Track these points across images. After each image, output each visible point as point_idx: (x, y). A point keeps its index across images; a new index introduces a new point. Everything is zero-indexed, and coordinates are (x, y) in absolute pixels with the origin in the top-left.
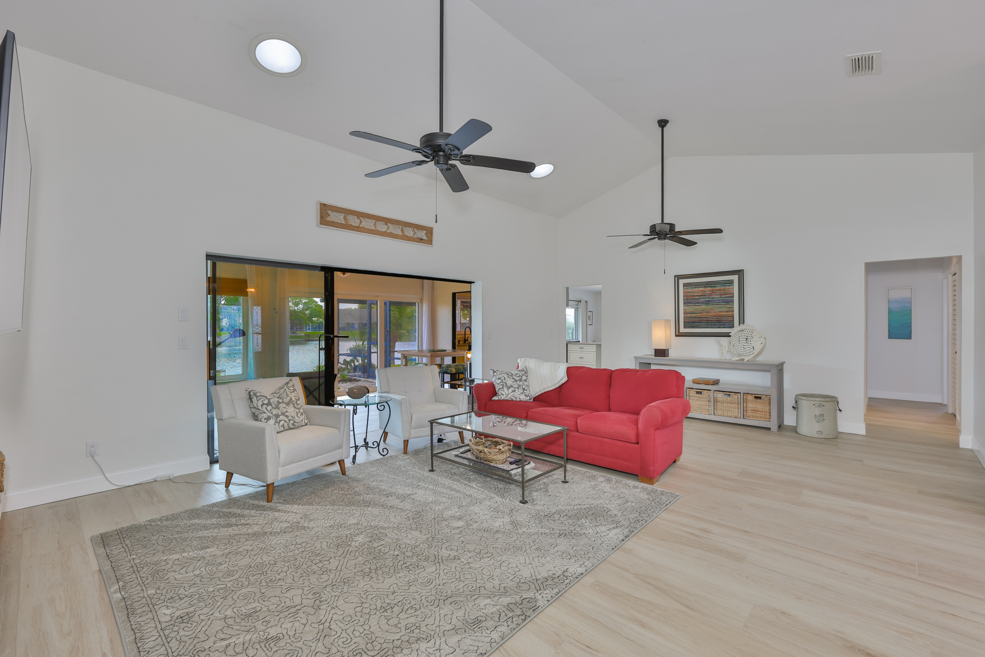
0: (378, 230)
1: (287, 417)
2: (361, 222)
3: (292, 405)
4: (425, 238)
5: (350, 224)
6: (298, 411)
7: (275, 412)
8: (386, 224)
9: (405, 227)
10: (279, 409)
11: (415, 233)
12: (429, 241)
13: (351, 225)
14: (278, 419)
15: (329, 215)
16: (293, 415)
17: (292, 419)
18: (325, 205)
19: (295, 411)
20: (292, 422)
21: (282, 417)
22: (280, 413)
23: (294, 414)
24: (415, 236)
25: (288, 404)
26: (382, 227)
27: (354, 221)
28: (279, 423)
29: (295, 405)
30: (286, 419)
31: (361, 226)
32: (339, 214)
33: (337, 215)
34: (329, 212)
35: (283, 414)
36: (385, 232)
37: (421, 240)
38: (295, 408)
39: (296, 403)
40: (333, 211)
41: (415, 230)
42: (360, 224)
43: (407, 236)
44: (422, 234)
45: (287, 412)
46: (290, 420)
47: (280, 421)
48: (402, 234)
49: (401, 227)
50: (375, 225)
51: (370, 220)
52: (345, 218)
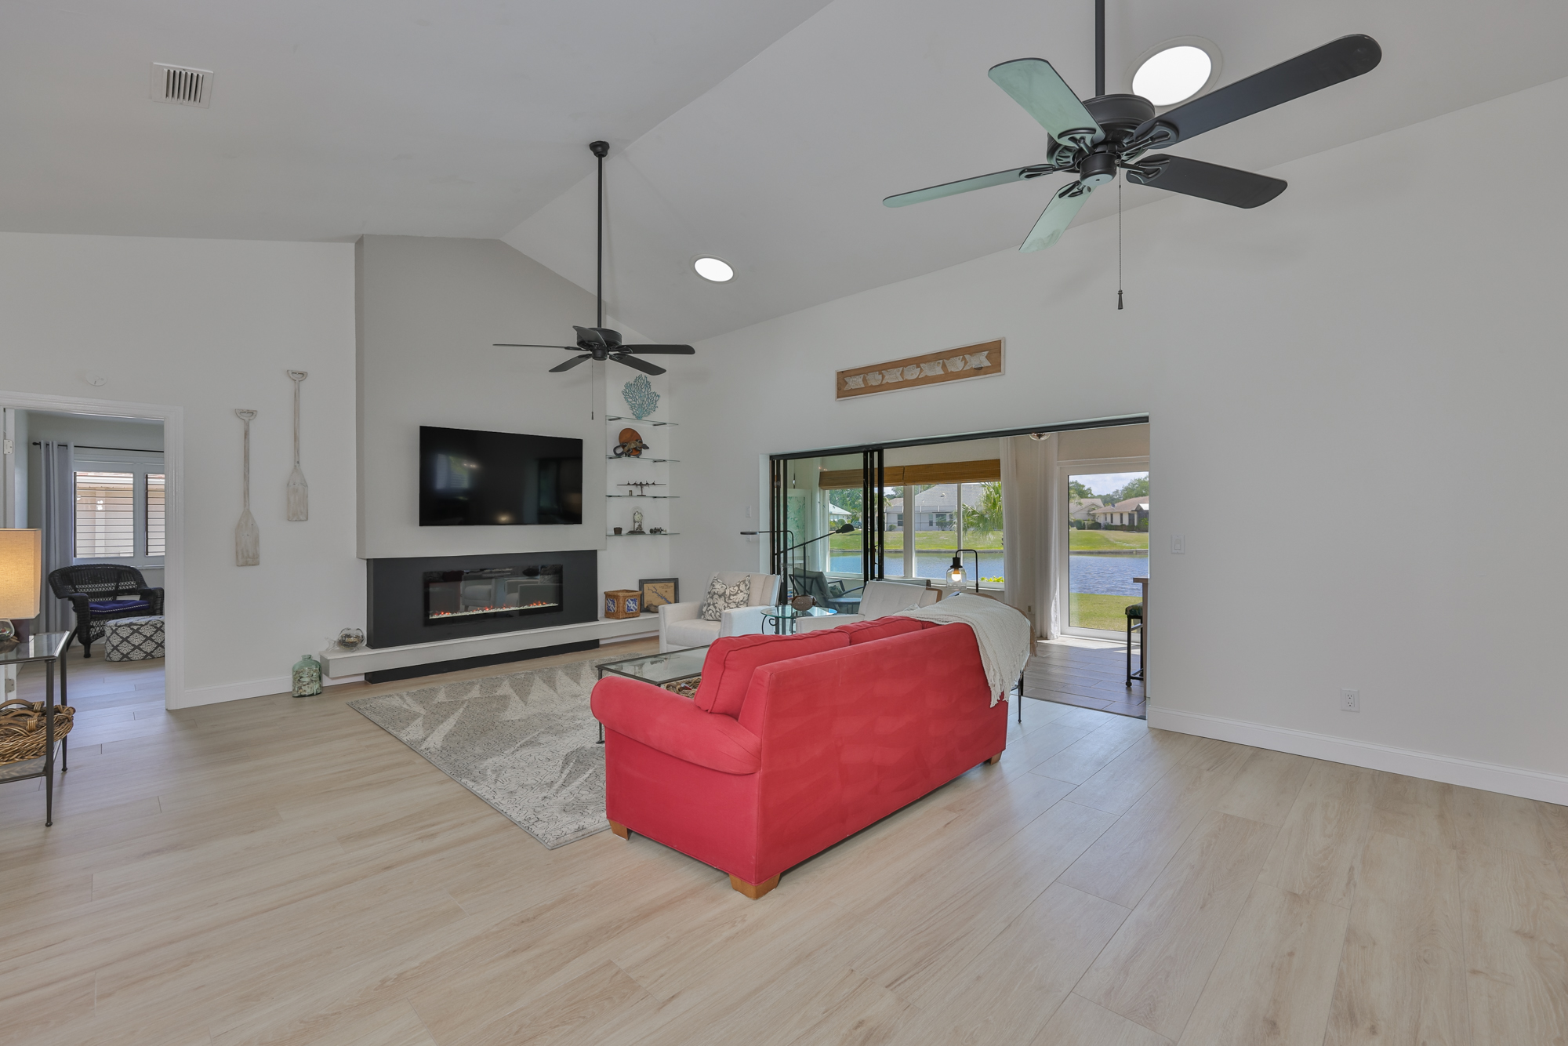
0: (906, 380)
1: (715, 607)
2: (883, 377)
4: (987, 363)
5: (869, 385)
6: (726, 605)
7: (710, 601)
8: (918, 366)
9: (947, 359)
11: (966, 363)
12: (996, 367)
13: (872, 386)
15: (847, 383)
18: (842, 372)
20: (718, 614)
21: (711, 607)
23: (722, 607)
24: (967, 368)
25: (720, 596)
26: (913, 373)
30: (714, 610)
31: (884, 382)
32: (857, 377)
33: (855, 379)
34: (847, 379)
35: (714, 604)
36: (918, 378)
37: (979, 371)
38: (725, 601)
39: (729, 597)
40: (851, 376)
41: (967, 357)
42: (881, 381)
43: (952, 372)
44: (982, 360)
46: (717, 612)
47: (710, 610)
48: (943, 373)
49: (941, 361)
50: (902, 374)
51: (895, 370)
52: (865, 380)
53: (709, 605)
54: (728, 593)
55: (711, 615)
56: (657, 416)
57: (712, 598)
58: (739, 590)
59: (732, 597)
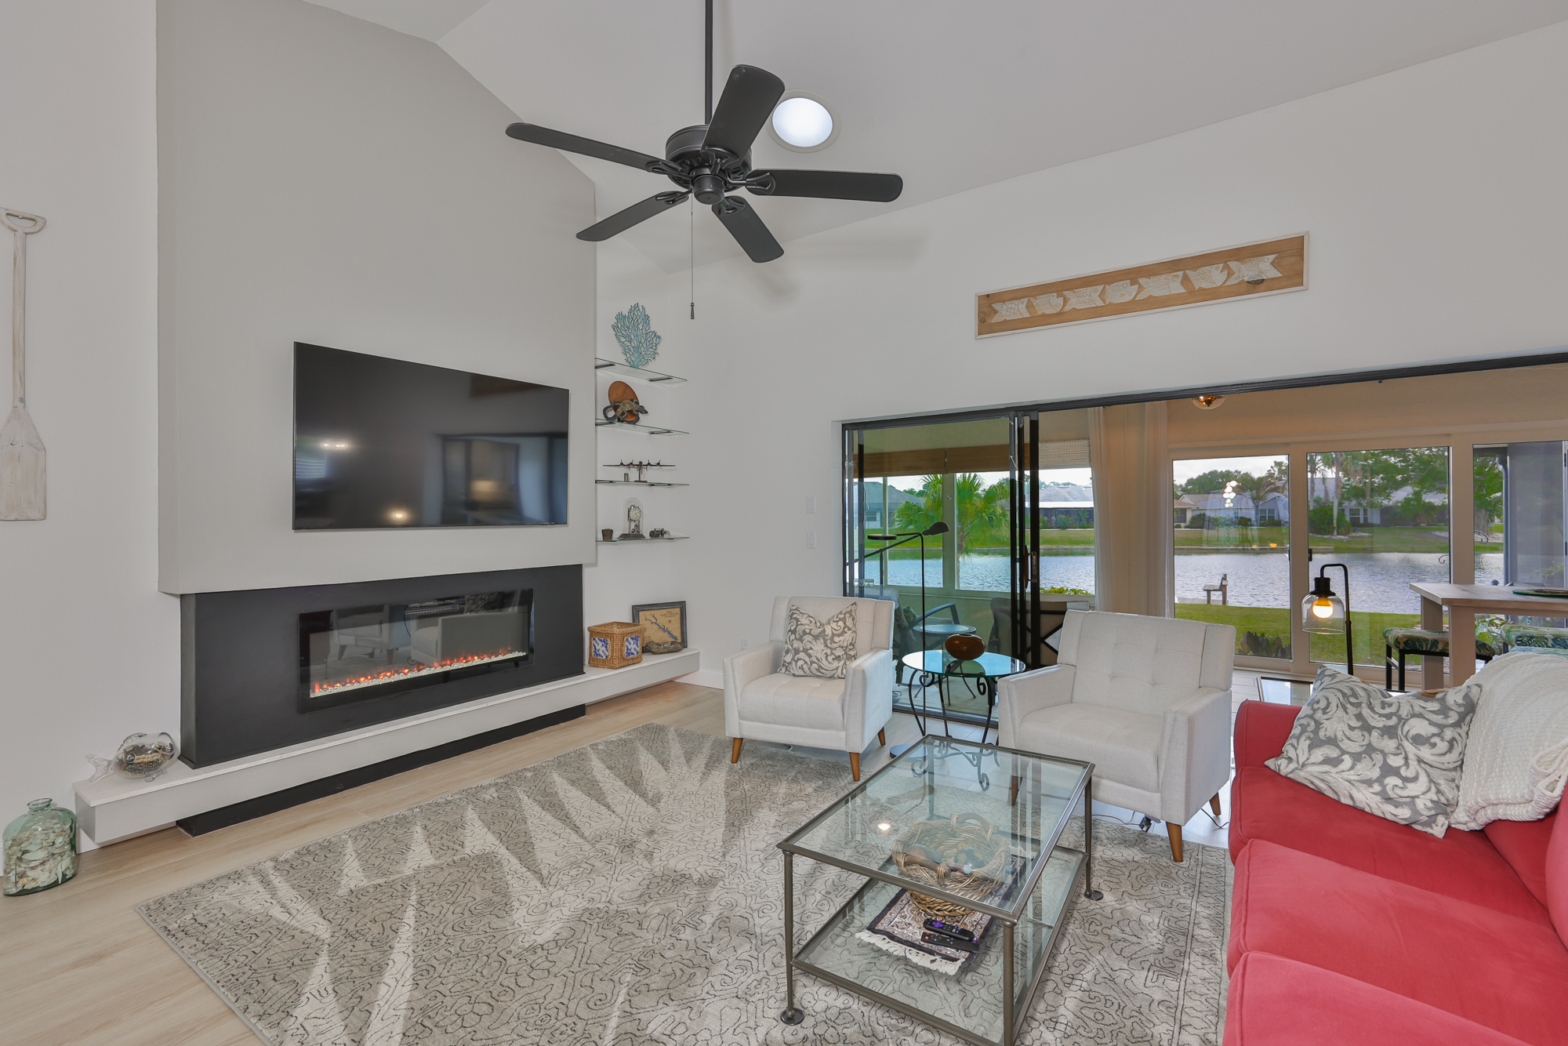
0: (1111, 304)
1: (810, 656)
2: (1066, 301)
3: (822, 640)
4: (1273, 273)
5: (1040, 313)
6: (829, 651)
7: (796, 644)
8: (1134, 282)
9: (1195, 269)
10: (802, 642)
11: (1230, 274)
12: (1291, 278)
13: (1044, 315)
14: (797, 656)
15: (996, 312)
16: (819, 656)
17: (816, 661)
18: (988, 296)
19: (825, 651)
21: (802, 655)
22: (801, 649)
24: (1233, 281)
25: (816, 638)
26: (1123, 293)
27: (1049, 304)
28: (796, 662)
29: (828, 642)
30: (807, 659)
31: (1068, 308)
32: (1016, 302)
33: (1013, 306)
34: (996, 306)
35: (805, 651)
36: (1133, 301)
37: (1256, 285)
38: (826, 646)
39: (832, 639)
40: (1004, 302)
41: (1234, 264)
42: (1064, 306)
43: (1202, 290)
44: (1262, 268)
45: (811, 649)
46: (812, 662)
47: (799, 659)
48: (1184, 291)
49: (1180, 273)
50: (1102, 295)
51: (1089, 289)
52: (1029, 306)
53: (797, 651)
54: (828, 631)
55: (801, 668)
56: (658, 366)
57: (801, 640)
58: (846, 626)
59: (836, 639)
